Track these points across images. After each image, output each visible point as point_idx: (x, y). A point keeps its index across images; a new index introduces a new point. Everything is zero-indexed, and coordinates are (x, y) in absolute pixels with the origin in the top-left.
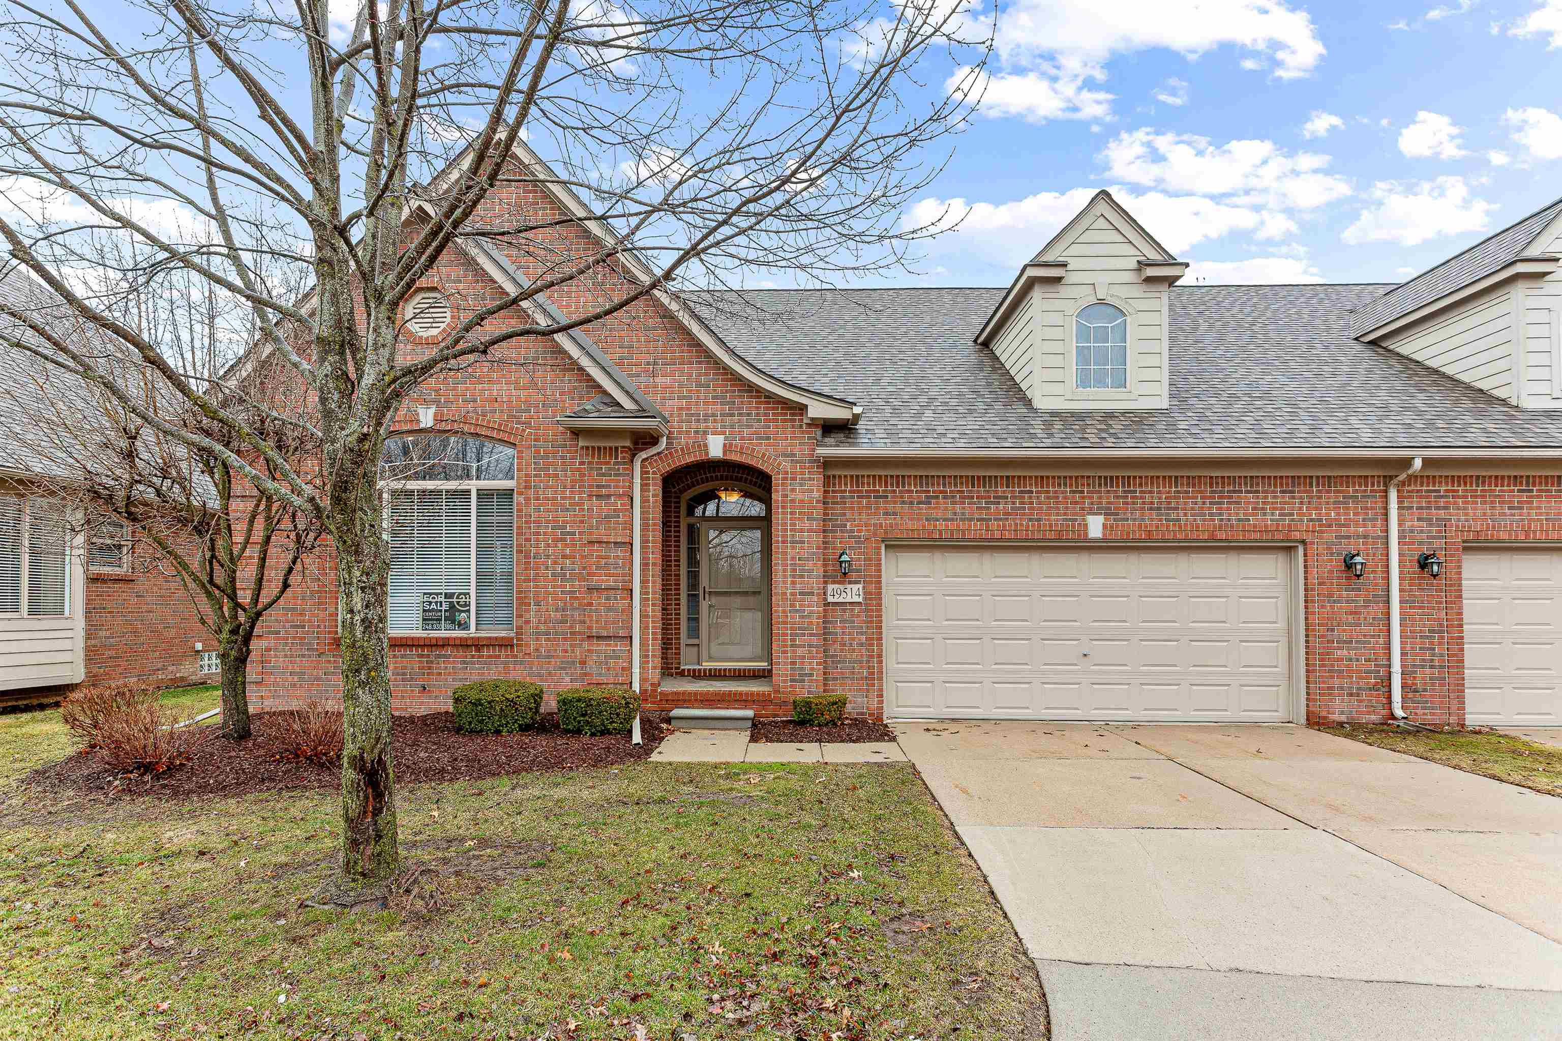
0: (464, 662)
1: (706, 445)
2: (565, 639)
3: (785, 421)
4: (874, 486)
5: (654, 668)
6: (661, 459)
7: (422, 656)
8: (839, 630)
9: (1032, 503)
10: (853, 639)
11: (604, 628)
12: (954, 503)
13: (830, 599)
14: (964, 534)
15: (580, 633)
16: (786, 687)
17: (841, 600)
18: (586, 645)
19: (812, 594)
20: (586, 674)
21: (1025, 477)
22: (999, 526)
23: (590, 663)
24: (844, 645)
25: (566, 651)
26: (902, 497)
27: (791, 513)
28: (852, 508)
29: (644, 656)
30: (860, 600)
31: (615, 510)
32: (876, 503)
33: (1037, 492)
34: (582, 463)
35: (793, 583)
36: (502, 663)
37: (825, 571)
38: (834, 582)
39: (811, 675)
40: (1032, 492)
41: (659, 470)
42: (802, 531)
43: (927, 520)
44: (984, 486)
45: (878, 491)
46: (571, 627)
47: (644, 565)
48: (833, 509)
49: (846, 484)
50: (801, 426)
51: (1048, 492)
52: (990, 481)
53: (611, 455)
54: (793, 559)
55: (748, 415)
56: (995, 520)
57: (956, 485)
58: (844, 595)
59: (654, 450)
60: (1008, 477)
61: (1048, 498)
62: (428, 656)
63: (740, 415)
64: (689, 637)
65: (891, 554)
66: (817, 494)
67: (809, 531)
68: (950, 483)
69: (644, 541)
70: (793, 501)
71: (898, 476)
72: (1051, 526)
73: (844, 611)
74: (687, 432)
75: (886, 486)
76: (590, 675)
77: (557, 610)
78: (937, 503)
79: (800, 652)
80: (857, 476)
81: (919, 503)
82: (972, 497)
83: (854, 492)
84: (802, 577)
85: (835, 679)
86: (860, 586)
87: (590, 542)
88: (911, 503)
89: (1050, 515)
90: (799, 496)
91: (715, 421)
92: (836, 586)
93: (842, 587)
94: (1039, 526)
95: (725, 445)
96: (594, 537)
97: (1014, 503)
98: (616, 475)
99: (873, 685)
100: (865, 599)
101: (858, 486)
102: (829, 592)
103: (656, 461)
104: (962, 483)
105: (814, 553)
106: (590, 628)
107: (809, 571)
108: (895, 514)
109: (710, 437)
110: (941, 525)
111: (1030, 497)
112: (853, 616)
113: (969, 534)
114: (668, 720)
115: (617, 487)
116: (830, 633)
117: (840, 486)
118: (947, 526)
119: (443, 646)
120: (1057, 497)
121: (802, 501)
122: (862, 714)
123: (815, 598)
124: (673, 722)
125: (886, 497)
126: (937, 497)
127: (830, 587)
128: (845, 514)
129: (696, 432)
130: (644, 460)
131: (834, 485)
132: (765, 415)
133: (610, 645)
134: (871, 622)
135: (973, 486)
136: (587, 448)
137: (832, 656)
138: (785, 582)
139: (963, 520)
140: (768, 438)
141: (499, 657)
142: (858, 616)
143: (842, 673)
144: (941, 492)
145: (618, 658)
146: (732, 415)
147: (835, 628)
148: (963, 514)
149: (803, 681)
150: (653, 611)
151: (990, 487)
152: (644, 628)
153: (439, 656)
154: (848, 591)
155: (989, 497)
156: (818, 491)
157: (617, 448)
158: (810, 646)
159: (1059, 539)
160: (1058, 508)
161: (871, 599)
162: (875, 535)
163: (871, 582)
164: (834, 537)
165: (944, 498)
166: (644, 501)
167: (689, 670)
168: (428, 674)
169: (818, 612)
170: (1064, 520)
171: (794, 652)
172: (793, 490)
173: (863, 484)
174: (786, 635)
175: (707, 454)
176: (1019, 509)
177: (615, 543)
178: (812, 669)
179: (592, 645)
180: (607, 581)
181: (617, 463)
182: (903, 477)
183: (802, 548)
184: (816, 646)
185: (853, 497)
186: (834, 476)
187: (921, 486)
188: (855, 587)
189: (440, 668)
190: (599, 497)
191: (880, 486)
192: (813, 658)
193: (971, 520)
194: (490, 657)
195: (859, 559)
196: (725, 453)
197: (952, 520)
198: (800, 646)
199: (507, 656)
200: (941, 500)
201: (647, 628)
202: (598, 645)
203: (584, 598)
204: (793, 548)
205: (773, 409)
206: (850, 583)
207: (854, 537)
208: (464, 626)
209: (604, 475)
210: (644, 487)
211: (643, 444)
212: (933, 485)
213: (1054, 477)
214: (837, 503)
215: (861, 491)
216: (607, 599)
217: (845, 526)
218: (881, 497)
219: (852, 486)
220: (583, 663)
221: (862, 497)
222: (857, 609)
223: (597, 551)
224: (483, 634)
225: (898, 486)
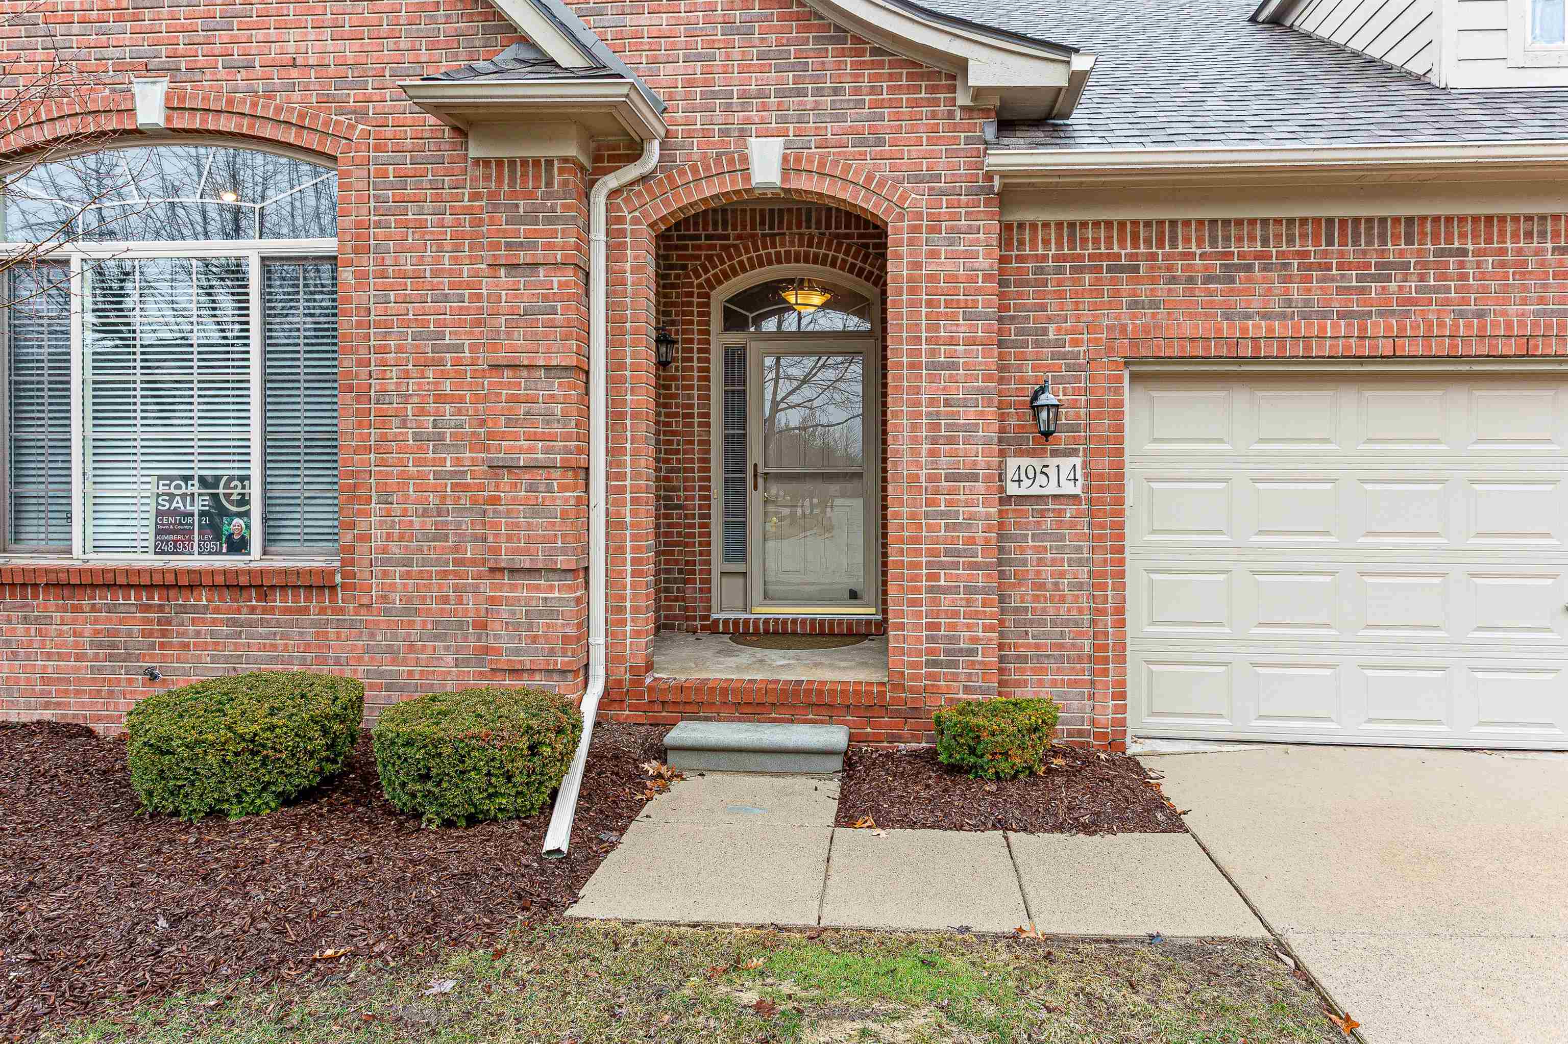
0: (235, 623)
1: (744, 159)
2: (444, 575)
3: (916, 104)
4: (1109, 245)
5: (636, 634)
6: (649, 190)
7: (146, 608)
8: (1030, 556)
9: (1463, 277)
10: (1062, 575)
11: (526, 552)
12: (1288, 279)
13: (1012, 489)
14: (1307, 347)
15: (474, 562)
16: (915, 678)
17: (1035, 490)
18: (486, 587)
19: (974, 478)
20: (486, 650)
21: (1449, 219)
22: (1389, 327)
23: (496, 627)
24: (1041, 586)
25: (445, 600)
26: (1170, 268)
27: (929, 304)
28: (1060, 295)
29: (614, 609)
30: (1077, 490)
31: (545, 298)
32: (1114, 282)
33: (1478, 253)
34: (475, 197)
35: (932, 453)
36: (315, 624)
37: (1002, 430)
38: (1020, 453)
39: (972, 652)
40: (1463, 252)
41: (646, 215)
42: (952, 342)
43: (1228, 318)
44: (1356, 243)
45: (1118, 256)
46: (456, 549)
47: (615, 417)
48: (1020, 295)
49: (1046, 242)
50: (951, 115)
51: (1502, 252)
52: (1370, 229)
53: (537, 178)
54: (932, 402)
55: (836, 92)
56: (1381, 314)
57: (1291, 240)
58: (1041, 479)
59: (631, 172)
60: (1410, 220)
61: (1503, 265)
62: (161, 608)
63: (818, 92)
64: (728, 558)
65: (1142, 393)
66: (985, 262)
67: (971, 342)
68: (1278, 236)
69: (615, 365)
70: (932, 278)
71: (1161, 223)
72: (1509, 325)
73: (1043, 514)
74: (706, 134)
75: (1135, 245)
76: (498, 651)
77: (425, 513)
78: (1249, 280)
79: (946, 602)
80: (1072, 225)
81: (1208, 280)
82: (1328, 267)
83: (1064, 258)
84: (951, 441)
85: (1023, 659)
86: (1078, 461)
87: (494, 367)
88: (1191, 280)
89: (1506, 302)
90: (944, 265)
91: (764, 108)
92: (1024, 462)
93: (1037, 463)
94: (1482, 327)
95: (785, 159)
96: (501, 357)
97: (1422, 278)
98: (549, 221)
99: (1105, 672)
100: (1087, 489)
101: (1072, 245)
102: (1011, 472)
103: (639, 194)
104: (1304, 236)
105: (979, 391)
106: (496, 551)
107: (967, 429)
108: (1154, 305)
109: (753, 141)
110: (1256, 327)
111: (1462, 265)
112: (1060, 525)
113: (1320, 346)
114: (661, 753)
115: (549, 247)
116: (1010, 562)
117: (1034, 247)
118: (1271, 329)
119: (191, 587)
120: (1524, 264)
121: (952, 279)
122: (1080, 733)
123: (980, 486)
124: (671, 757)
125: (1136, 269)
126: (1249, 268)
127: (1012, 463)
128: (1043, 307)
129: (725, 133)
130: (613, 193)
131: (1021, 243)
132: (872, 91)
133: (537, 588)
134: (1101, 537)
135: (1330, 243)
136: (487, 162)
137: (1016, 610)
138: (915, 453)
139: (1305, 316)
140: (880, 142)
141: (305, 611)
142: (1073, 526)
143: (1038, 647)
144: (1258, 256)
145: (553, 614)
146: (801, 93)
147: (1022, 550)
148: (1307, 304)
149: (955, 664)
150: (634, 514)
151: (1369, 243)
152: (614, 550)
153: (183, 609)
154: (1052, 472)
155: (1367, 266)
156: (987, 256)
157: (549, 162)
158: (969, 590)
159: (1527, 356)
160: (1525, 288)
161: (1101, 489)
162: (1110, 350)
163: (1100, 453)
164: (1022, 358)
165: (1266, 268)
166: (614, 282)
167: (726, 622)
168: (163, 646)
169: (988, 517)
170: (1536, 313)
171: (935, 602)
172: (933, 255)
173: (1084, 240)
174: (917, 565)
175: (747, 178)
176: (1436, 290)
177: (547, 368)
178: (975, 640)
179: (500, 587)
180: (531, 450)
181: (548, 195)
182: (1173, 223)
183: (952, 379)
184: (984, 591)
185: (1060, 270)
186: (1021, 226)
187: (1214, 243)
188: (1066, 463)
189: (183, 634)
190: (513, 267)
191: (1122, 243)
192: (975, 615)
193: (1324, 316)
194: (286, 611)
195: (1074, 405)
196: (786, 172)
197: (1283, 317)
198: (945, 590)
199: (322, 611)
200: (1257, 274)
201: (621, 549)
202: (513, 588)
203: (481, 487)
204: (932, 379)
205: (891, 77)
206: (1055, 453)
207: (1064, 356)
208: (239, 546)
209: (521, 221)
210: (615, 251)
211: (611, 158)
212: (1240, 239)
213: (1516, 219)
214: (1027, 283)
215: (1081, 257)
216: (531, 489)
217: (1045, 332)
218: (1122, 269)
219: (1059, 246)
220: (481, 626)
221: (1080, 270)
222: (1070, 510)
223: (509, 385)
224: (278, 563)
225: (1161, 245)
